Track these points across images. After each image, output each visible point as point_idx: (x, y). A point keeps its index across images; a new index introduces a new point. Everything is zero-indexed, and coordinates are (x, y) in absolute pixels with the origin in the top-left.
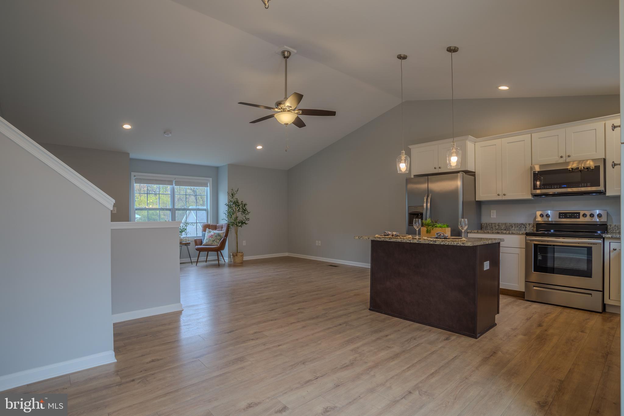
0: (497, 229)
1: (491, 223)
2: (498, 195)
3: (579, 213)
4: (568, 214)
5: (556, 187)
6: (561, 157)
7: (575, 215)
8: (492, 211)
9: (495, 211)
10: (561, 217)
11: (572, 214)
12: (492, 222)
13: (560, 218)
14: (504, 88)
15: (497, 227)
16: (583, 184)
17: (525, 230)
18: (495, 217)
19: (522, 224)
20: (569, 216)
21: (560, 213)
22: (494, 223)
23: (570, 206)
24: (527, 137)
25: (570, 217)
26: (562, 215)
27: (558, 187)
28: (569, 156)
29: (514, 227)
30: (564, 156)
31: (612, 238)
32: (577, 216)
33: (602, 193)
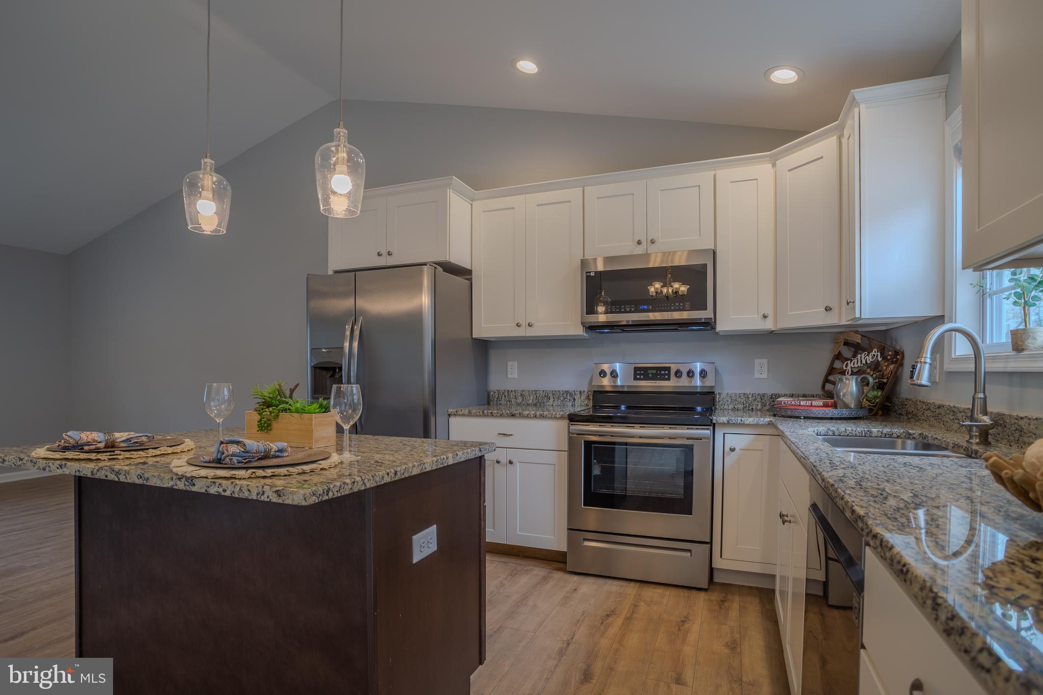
0: (519, 404)
1: (508, 391)
2: (518, 325)
3: (669, 369)
4: (650, 372)
5: (628, 310)
6: (639, 243)
7: (662, 373)
8: (509, 363)
9: (516, 362)
10: (638, 377)
11: (657, 372)
12: (510, 389)
13: (635, 379)
14: (527, 66)
15: (520, 400)
16: (677, 304)
17: (572, 405)
18: (516, 377)
19: (567, 392)
20: (652, 374)
21: (636, 369)
22: (513, 389)
23: (654, 353)
24: (574, 194)
25: (654, 378)
26: (641, 373)
27: (633, 309)
28: (653, 242)
29: (552, 399)
30: (643, 240)
31: (728, 424)
32: (665, 374)
33: (709, 325)
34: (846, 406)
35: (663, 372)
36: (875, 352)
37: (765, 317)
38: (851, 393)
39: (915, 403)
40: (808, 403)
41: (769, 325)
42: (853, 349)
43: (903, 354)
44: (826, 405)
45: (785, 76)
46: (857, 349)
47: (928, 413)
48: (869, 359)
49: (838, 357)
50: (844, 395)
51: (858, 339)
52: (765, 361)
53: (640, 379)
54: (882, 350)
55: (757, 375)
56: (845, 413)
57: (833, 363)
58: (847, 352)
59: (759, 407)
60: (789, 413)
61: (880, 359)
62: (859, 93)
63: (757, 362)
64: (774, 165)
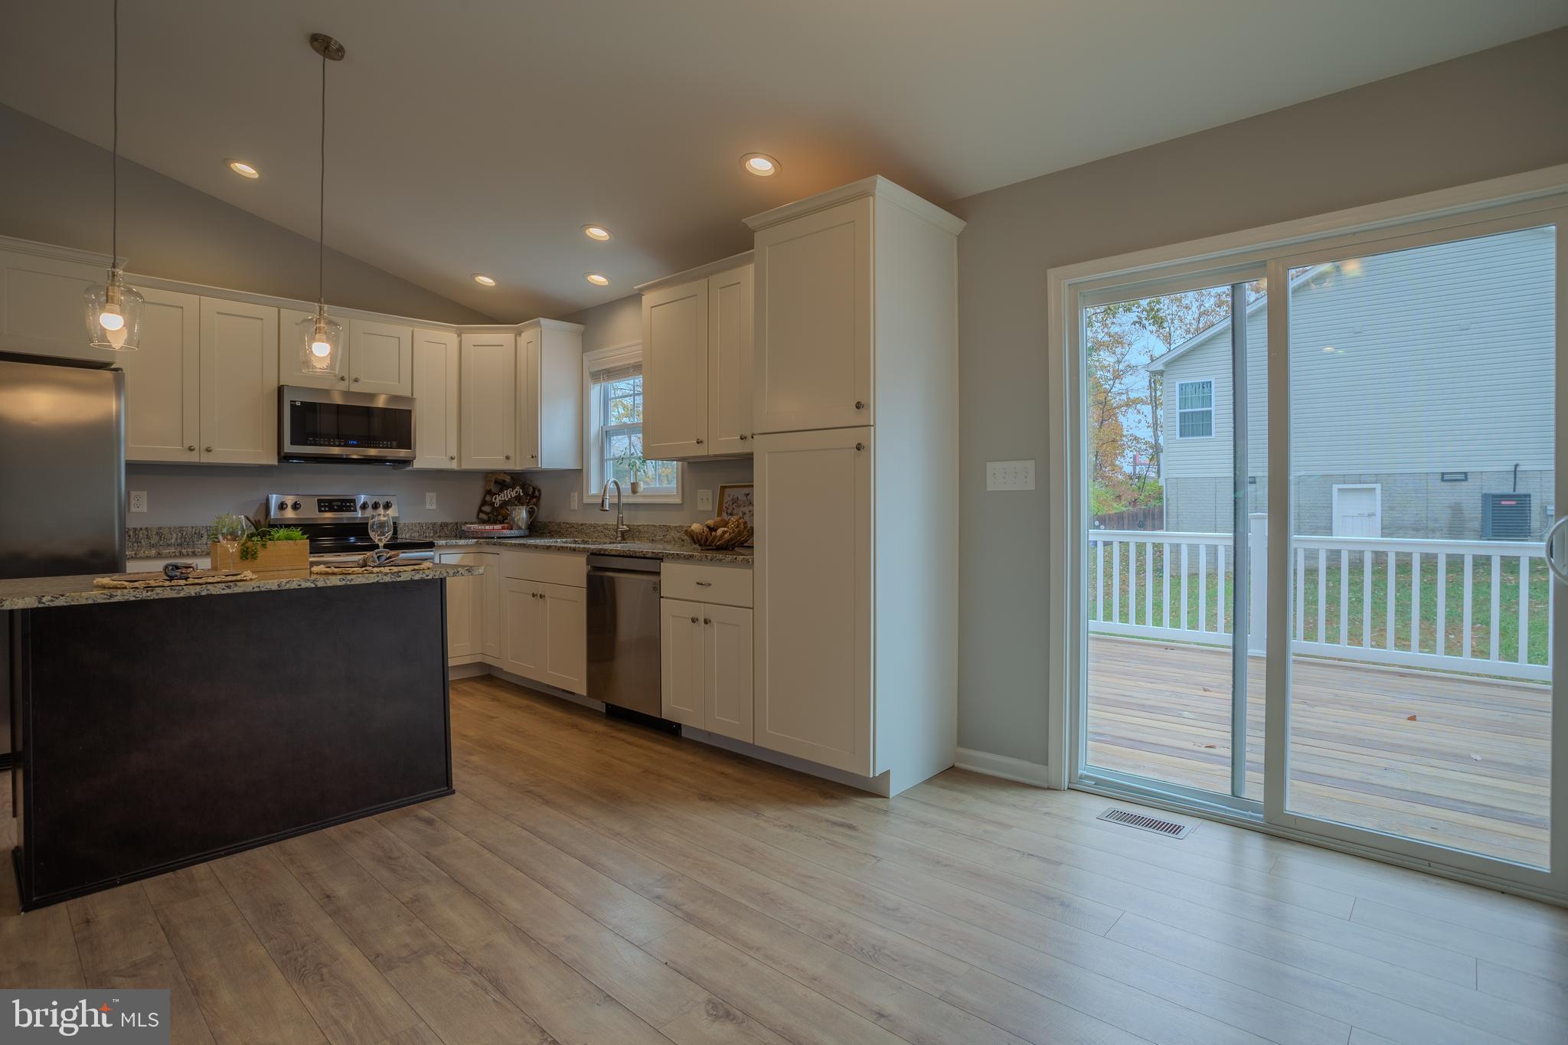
0: (153, 546)
1: (135, 529)
2: (191, 449)
3: (353, 501)
4: (334, 503)
5: (337, 443)
6: (343, 379)
7: (346, 504)
8: (136, 493)
9: (146, 492)
10: (323, 509)
11: (342, 503)
12: (138, 526)
13: (320, 511)
14: (245, 169)
15: (155, 539)
16: (385, 443)
18: (145, 510)
20: (338, 506)
21: (319, 501)
22: (144, 527)
23: (335, 485)
24: (269, 312)
25: (339, 509)
26: (326, 505)
27: (342, 444)
28: (356, 380)
29: (205, 537)
30: (346, 376)
31: (447, 546)
32: (350, 506)
33: (406, 462)
34: (519, 528)
35: (348, 504)
36: (518, 489)
37: (452, 458)
38: (523, 518)
39: (559, 524)
40: (491, 527)
41: (453, 465)
42: (499, 486)
43: (539, 491)
44: (503, 528)
45: (486, 281)
46: (502, 486)
47: (572, 530)
48: (514, 494)
49: (489, 492)
50: (518, 520)
51: (508, 479)
52: (434, 495)
53: (325, 511)
54: (523, 487)
55: (428, 507)
56: (522, 533)
57: (485, 497)
58: (494, 489)
59: (432, 535)
60: (485, 535)
61: (522, 494)
62: (543, 321)
63: (428, 495)
64: (459, 335)
